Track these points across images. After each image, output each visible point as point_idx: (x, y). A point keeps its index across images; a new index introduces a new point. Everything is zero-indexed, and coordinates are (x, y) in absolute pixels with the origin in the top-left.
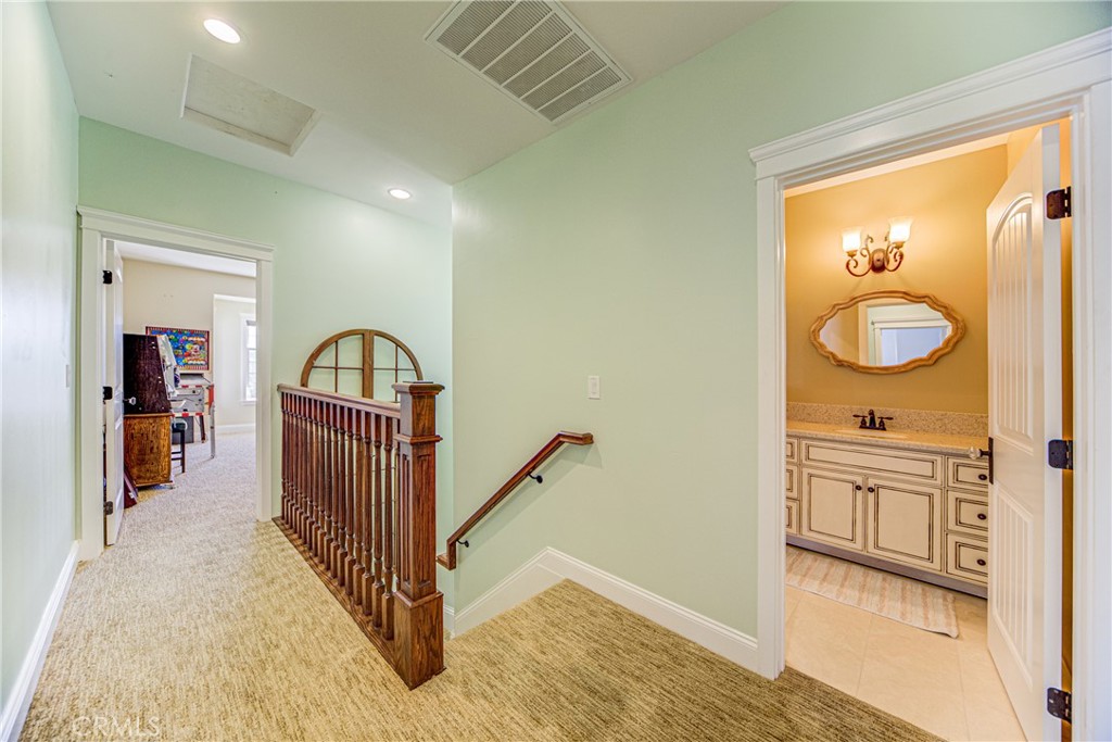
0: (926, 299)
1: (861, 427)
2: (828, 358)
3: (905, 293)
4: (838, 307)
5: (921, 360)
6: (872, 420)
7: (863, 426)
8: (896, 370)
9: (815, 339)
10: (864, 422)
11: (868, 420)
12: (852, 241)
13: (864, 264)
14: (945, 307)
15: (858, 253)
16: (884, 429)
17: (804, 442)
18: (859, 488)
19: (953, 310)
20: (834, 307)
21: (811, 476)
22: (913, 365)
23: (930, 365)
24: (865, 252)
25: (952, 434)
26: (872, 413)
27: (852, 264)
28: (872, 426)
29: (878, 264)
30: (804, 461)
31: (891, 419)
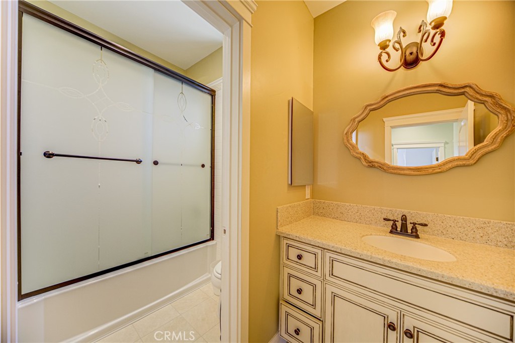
0: (467, 90)
1: (391, 232)
2: (359, 159)
3: (441, 85)
4: (369, 108)
5: (459, 159)
6: (404, 226)
7: (393, 231)
8: (430, 171)
9: (348, 141)
10: (394, 228)
11: (399, 225)
12: (385, 30)
13: (396, 59)
14: (491, 96)
15: (391, 44)
16: (417, 237)
17: (328, 255)
18: (392, 327)
19: (501, 99)
20: (366, 108)
21: (334, 296)
22: (450, 165)
23: (472, 165)
24: (397, 46)
25: (497, 245)
26: (404, 219)
27: (384, 57)
28: (404, 231)
29: (410, 58)
30: (328, 277)
31: (426, 225)
